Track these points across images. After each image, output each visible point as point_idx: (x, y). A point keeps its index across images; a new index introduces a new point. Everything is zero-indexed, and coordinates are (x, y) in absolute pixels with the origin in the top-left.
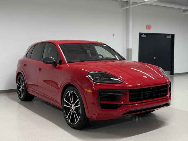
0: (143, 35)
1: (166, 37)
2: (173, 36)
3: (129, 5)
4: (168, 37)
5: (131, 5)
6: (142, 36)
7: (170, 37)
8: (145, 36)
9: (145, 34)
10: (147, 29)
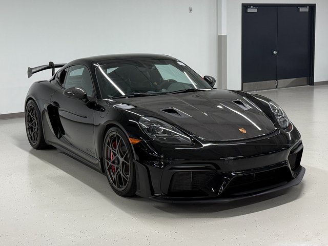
0: (250, 8)
1: (298, 9)
2: (312, 8)
4: (302, 10)
6: (249, 10)
7: (307, 10)
8: (255, 10)
9: (255, 6)
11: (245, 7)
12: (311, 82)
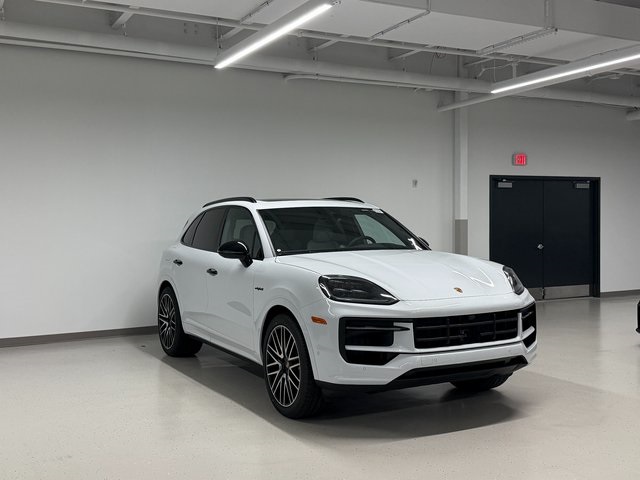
0: (501, 181)
1: (574, 186)
2: (595, 183)
3: (460, 102)
4: (579, 186)
5: (465, 101)
6: (500, 185)
7: (586, 186)
8: (509, 185)
9: (509, 178)
10: (513, 163)
11: (495, 180)
12: (595, 292)
